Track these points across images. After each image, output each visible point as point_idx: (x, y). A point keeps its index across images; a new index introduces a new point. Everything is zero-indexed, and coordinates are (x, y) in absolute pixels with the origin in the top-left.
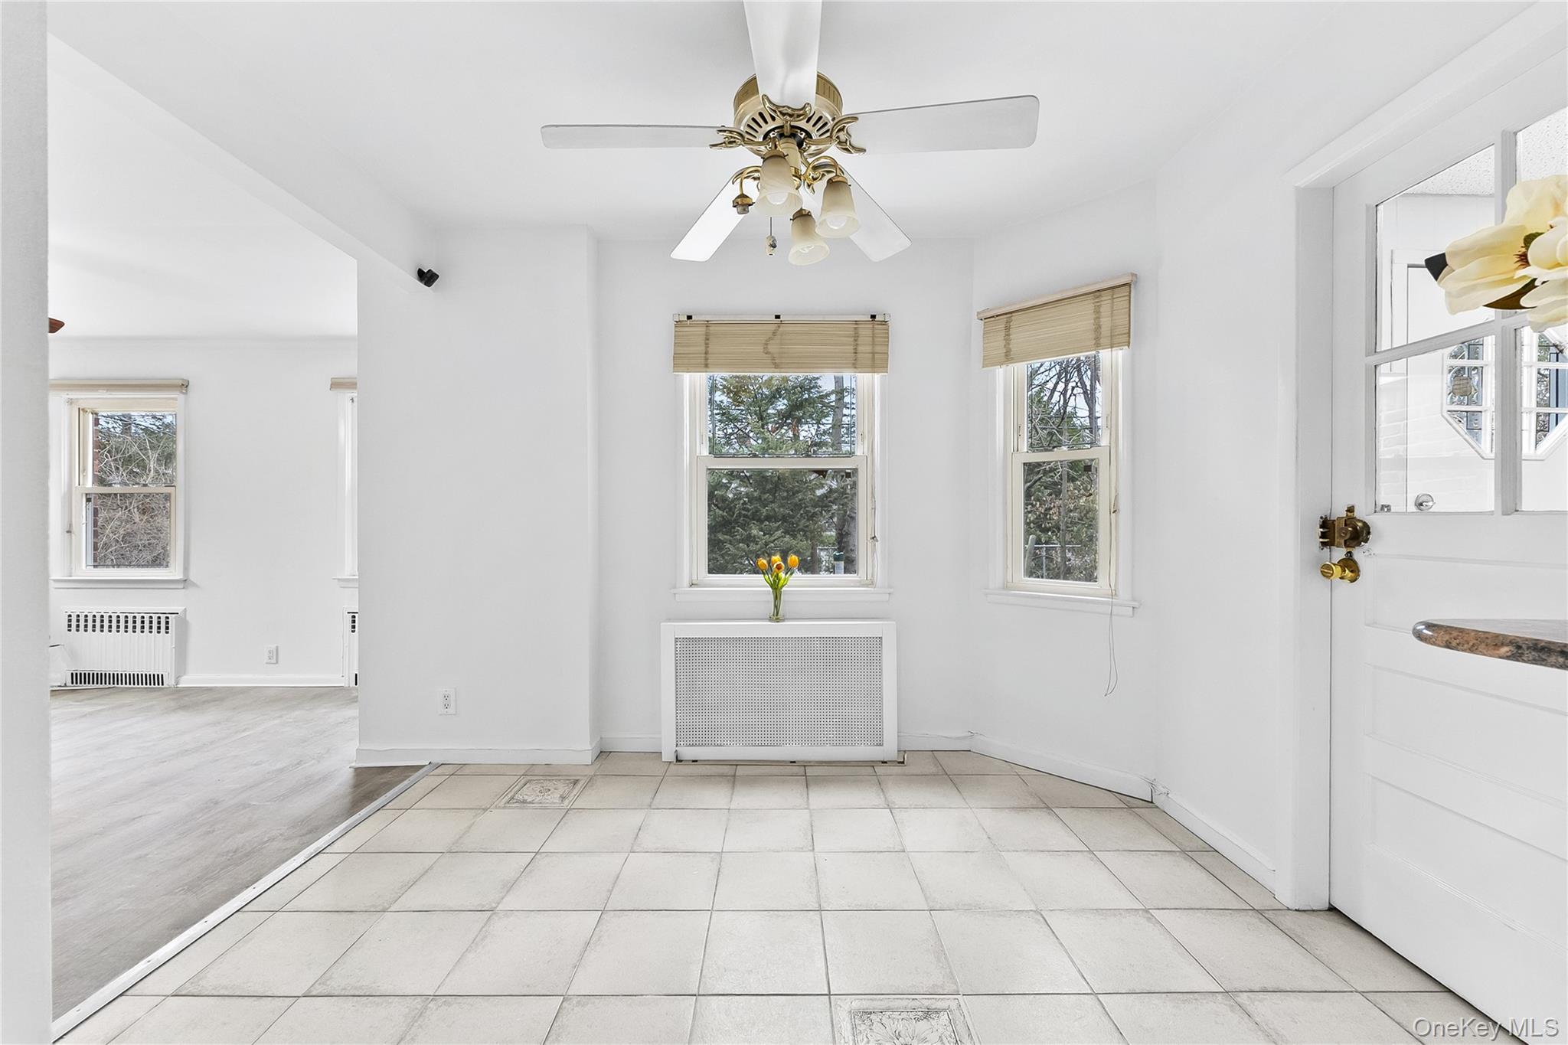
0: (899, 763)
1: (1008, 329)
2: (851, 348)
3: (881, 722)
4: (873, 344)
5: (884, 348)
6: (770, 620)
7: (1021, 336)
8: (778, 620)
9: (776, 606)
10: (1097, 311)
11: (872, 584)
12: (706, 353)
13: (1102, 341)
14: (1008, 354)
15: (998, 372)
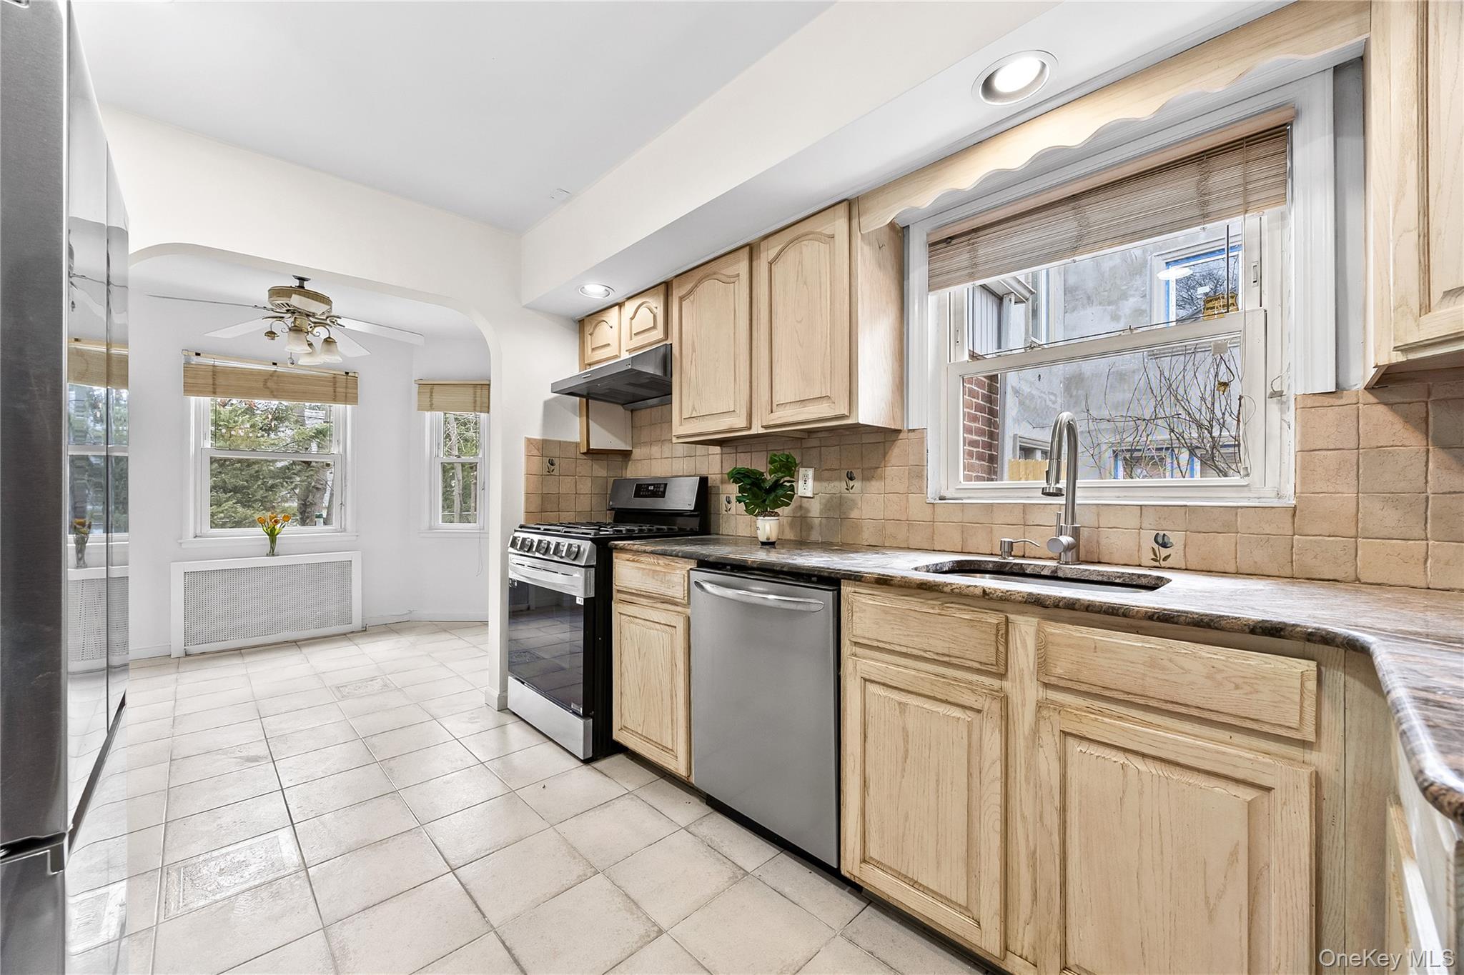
0: (363, 631)
1: (431, 392)
2: (332, 389)
3: (351, 610)
4: (346, 387)
5: (354, 391)
6: (267, 555)
7: (438, 398)
8: (273, 555)
9: (271, 547)
10: (475, 394)
11: (345, 530)
12: (213, 385)
13: (477, 408)
14: (431, 405)
15: (428, 414)
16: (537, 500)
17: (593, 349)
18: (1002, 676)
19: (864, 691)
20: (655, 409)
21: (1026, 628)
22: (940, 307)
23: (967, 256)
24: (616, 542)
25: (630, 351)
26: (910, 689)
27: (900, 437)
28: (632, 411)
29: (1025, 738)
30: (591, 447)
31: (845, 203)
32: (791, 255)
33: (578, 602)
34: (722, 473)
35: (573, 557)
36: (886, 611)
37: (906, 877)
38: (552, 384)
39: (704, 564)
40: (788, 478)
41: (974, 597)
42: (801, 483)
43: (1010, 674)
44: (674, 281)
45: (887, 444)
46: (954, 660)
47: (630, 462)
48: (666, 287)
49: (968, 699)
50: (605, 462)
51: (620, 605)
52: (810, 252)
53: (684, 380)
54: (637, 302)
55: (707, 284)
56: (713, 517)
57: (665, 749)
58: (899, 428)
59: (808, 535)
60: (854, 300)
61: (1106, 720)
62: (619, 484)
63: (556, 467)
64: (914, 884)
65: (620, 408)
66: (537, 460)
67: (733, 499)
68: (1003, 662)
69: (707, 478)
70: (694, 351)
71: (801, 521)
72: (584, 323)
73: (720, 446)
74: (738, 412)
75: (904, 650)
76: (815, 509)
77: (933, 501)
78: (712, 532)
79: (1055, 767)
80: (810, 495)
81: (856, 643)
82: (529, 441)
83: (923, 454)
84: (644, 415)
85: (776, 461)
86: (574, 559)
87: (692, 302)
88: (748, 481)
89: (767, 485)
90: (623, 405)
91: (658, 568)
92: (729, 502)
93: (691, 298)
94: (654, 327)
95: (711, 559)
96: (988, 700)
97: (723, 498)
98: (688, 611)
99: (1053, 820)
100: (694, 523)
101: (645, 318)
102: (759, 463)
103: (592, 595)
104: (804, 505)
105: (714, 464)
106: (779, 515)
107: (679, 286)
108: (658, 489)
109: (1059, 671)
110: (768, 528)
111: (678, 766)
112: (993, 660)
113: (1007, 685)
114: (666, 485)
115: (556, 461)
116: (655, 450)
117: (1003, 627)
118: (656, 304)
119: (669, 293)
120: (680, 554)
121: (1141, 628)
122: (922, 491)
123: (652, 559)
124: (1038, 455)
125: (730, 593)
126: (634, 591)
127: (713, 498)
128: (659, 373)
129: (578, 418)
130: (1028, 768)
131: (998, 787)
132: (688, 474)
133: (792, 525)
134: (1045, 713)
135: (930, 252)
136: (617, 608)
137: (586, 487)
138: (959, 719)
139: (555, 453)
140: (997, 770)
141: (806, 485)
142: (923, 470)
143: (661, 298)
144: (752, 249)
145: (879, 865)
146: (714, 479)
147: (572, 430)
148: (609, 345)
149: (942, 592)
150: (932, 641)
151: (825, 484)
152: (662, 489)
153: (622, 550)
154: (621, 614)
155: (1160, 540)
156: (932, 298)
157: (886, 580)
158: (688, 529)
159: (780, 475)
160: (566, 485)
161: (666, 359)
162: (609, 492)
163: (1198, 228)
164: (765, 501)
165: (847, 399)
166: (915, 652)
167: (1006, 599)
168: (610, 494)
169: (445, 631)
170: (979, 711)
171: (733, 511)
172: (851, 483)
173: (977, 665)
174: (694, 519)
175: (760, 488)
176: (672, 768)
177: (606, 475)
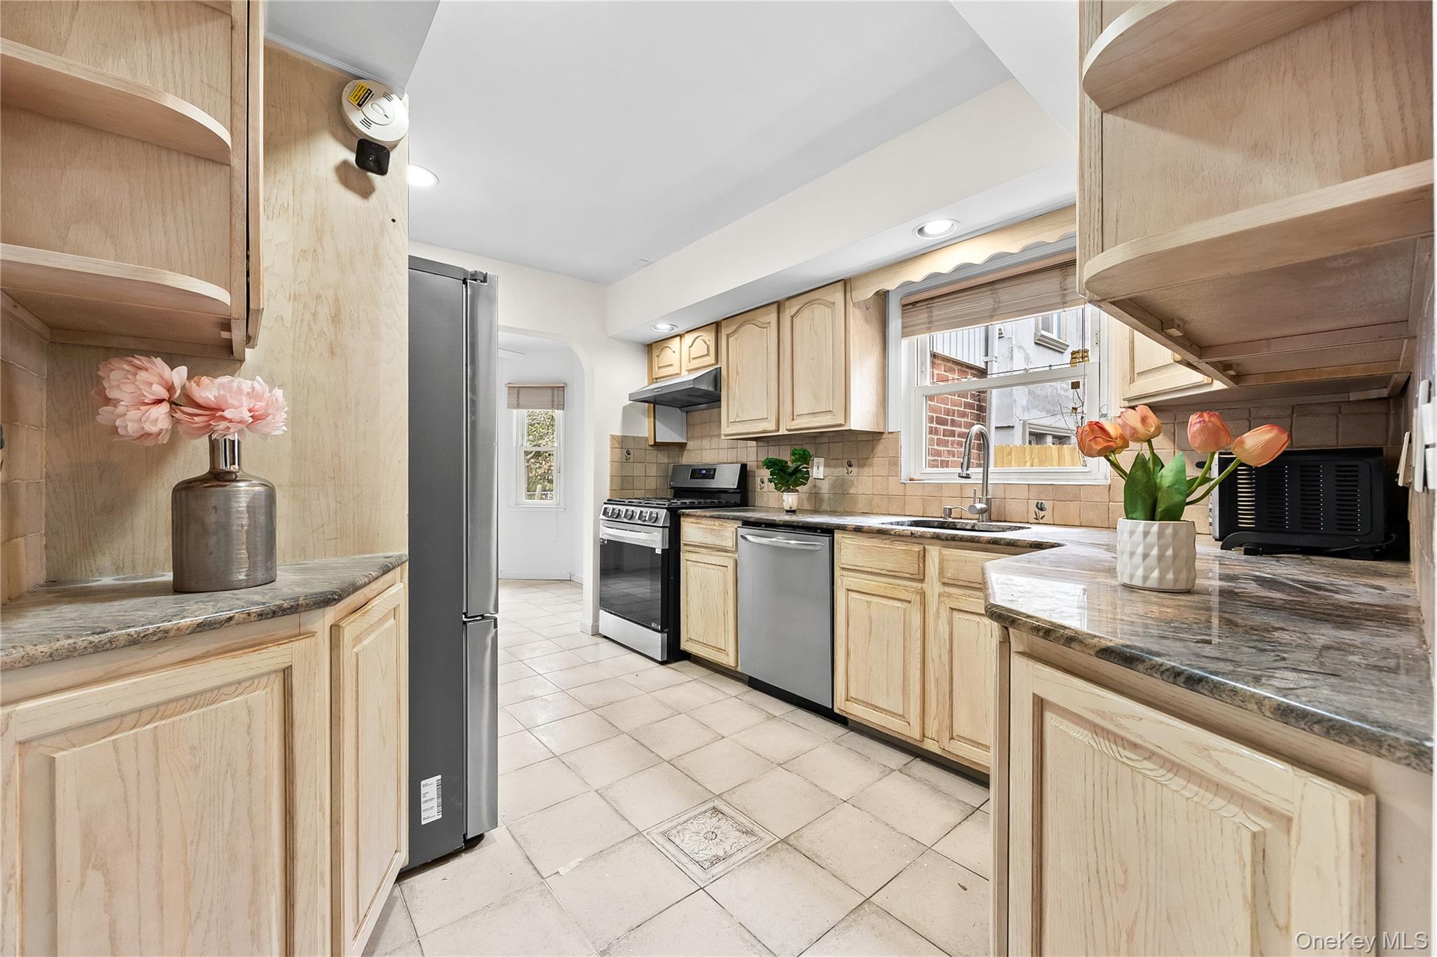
1: (518, 394)
7: (524, 399)
10: (553, 394)
13: (555, 406)
14: (518, 404)
15: (515, 411)
16: (618, 481)
17: (659, 368)
18: (922, 581)
19: (847, 596)
20: (705, 412)
21: (934, 552)
22: (910, 347)
23: (926, 315)
24: (684, 511)
25: (690, 371)
26: (873, 593)
27: (883, 437)
28: (687, 412)
29: (934, 615)
30: (657, 441)
31: (842, 282)
32: (806, 314)
33: (657, 552)
34: (757, 461)
35: (653, 521)
36: (860, 547)
37: (871, 705)
38: (630, 394)
39: (747, 523)
40: (805, 466)
41: (907, 536)
42: (815, 468)
43: (926, 580)
44: (723, 322)
45: (875, 442)
46: (897, 574)
47: (685, 452)
48: (717, 326)
49: (904, 595)
50: (666, 452)
51: (687, 554)
52: (819, 312)
53: (730, 394)
54: (695, 335)
55: (748, 327)
56: (750, 494)
57: (720, 650)
58: (882, 431)
59: (820, 506)
60: (847, 347)
61: (971, 599)
62: (677, 468)
63: (631, 456)
64: (876, 708)
65: (678, 409)
66: (618, 451)
67: (766, 480)
68: (921, 573)
69: (746, 465)
70: (738, 374)
71: (815, 496)
72: (652, 348)
73: (756, 441)
74: (769, 418)
75: (869, 570)
76: (825, 487)
77: (905, 482)
78: (750, 504)
79: (947, 628)
80: (822, 477)
81: (843, 568)
82: (613, 437)
83: (898, 449)
84: (697, 416)
85: (796, 454)
86: (654, 522)
87: (737, 339)
88: (777, 468)
89: (790, 470)
90: (680, 408)
91: (715, 527)
92: (763, 483)
93: (736, 336)
94: (708, 355)
95: (752, 520)
96: (914, 595)
97: (758, 480)
98: (736, 556)
99: (946, 658)
100: (737, 498)
101: (700, 348)
102: (785, 455)
103: (667, 547)
104: (817, 484)
105: (751, 455)
106: (798, 491)
107: (727, 327)
108: (710, 473)
109: (949, 575)
110: (790, 500)
111: (728, 660)
112: (916, 572)
113: (924, 586)
114: (715, 469)
115: (631, 452)
116: (706, 443)
117: (922, 553)
118: (709, 337)
119: (719, 331)
120: (731, 517)
121: (989, 549)
122: (897, 474)
123: (710, 522)
124: (1049, 439)
125: (765, 541)
126: (697, 544)
127: (750, 479)
128: (711, 389)
129: (647, 419)
130: (935, 633)
131: (919, 644)
132: (731, 461)
133: (809, 499)
134: (942, 599)
135: (903, 310)
136: (684, 556)
137: (653, 471)
138: (899, 607)
139: (631, 445)
140: (918, 634)
141: (818, 470)
142: (898, 461)
143: (713, 334)
144: (779, 305)
145: (856, 701)
146: (751, 465)
147: (644, 428)
148: (672, 365)
149: (891, 535)
150: (885, 564)
151: (833, 469)
152: (712, 473)
153: (688, 515)
154: (687, 560)
155: (1039, 506)
156: (905, 342)
157: (860, 529)
158: (733, 502)
159: (799, 463)
160: (638, 470)
161: (716, 378)
162: (670, 474)
163: (1061, 310)
164: (788, 482)
165: (843, 414)
166: (876, 571)
167: (922, 536)
168: (671, 476)
169: (532, 586)
170: (910, 602)
171: (766, 489)
172: (850, 469)
173: (909, 576)
174: (737, 495)
175: (785, 472)
176: (724, 662)
177: (667, 462)
